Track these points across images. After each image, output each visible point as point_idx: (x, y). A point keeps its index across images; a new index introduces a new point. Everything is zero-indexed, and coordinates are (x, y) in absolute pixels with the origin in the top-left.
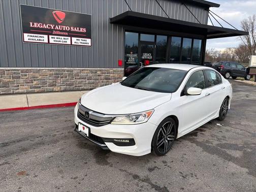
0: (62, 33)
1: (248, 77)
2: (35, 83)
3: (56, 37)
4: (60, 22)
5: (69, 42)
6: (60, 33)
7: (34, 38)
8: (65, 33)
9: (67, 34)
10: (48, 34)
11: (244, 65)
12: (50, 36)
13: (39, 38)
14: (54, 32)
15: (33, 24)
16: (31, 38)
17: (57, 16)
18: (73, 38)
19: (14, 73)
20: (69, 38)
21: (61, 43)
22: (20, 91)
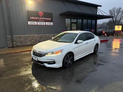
0: (42, 21)
1: (114, 35)
2: (33, 41)
3: (40, 22)
4: (41, 16)
5: (45, 24)
6: (41, 21)
7: (32, 23)
8: (43, 21)
9: (44, 21)
10: (37, 21)
11: (112, 30)
12: (38, 22)
13: (34, 23)
14: (39, 20)
15: (31, 18)
16: (31, 23)
17: (40, 14)
18: (46, 22)
19: (25, 37)
20: (45, 22)
21: (42, 24)
22: (27, 44)
